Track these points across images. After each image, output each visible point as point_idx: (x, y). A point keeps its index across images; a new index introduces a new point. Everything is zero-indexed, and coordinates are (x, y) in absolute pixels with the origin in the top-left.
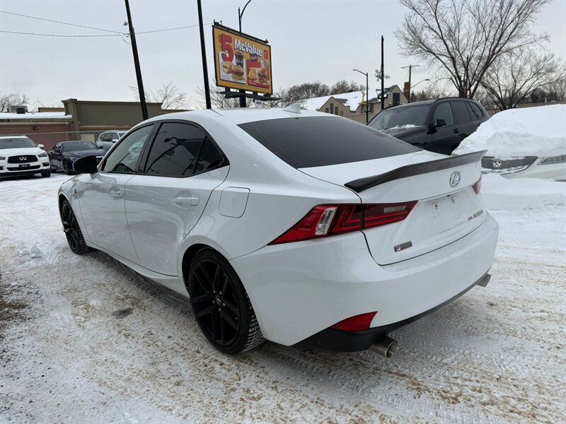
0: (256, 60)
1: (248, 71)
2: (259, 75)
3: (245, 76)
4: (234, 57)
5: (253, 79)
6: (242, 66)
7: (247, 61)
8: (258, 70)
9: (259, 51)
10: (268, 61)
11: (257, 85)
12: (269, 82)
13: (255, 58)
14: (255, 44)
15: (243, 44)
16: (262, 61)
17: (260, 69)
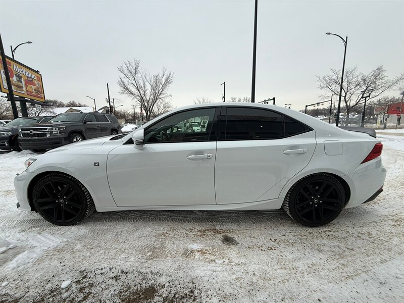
0: (32, 81)
1: (26, 87)
2: (35, 90)
3: (24, 89)
4: (14, 75)
5: (31, 92)
6: (21, 82)
7: (25, 80)
8: (33, 87)
9: (34, 76)
10: (40, 83)
11: (34, 96)
12: (42, 95)
13: (31, 79)
14: (29, 71)
15: (20, 69)
16: (36, 82)
17: (35, 87)
